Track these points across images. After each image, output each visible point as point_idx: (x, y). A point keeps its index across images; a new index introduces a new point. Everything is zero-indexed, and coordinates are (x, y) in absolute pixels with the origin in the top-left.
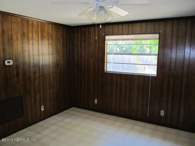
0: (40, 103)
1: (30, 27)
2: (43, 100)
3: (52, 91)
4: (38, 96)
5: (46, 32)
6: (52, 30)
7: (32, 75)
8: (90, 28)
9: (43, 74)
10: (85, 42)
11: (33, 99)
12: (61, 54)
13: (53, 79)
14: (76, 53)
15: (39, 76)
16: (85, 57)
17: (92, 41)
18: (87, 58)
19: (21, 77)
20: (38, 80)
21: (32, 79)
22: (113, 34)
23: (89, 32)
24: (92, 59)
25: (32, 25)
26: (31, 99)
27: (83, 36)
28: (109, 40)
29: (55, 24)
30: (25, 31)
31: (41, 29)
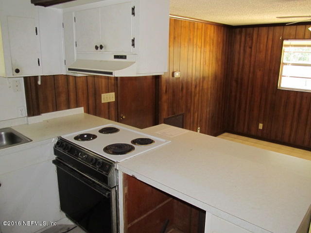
0: (197, 125)
1: (196, 30)
2: (200, 121)
3: (208, 110)
4: (197, 114)
5: (208, 36)
6: (214, 32)
7: (193, 89)
8: (260, 28)
9: (202, 89)
10: (251, 48)
11: (192, 118)
12: (220, 63)
13: (211, 95)
14: (236, 62)
15: (199, 91)
16: (250, 67)
17: (262, 46)
18: (252, 69)
19: (184, 91)
20: (197, 95)
21: (193, 94)
22: (295, 38)
23: (258, 34)
24: (260, 70)
25: (198, 29)
26: (190, 119)
27: (248, 39)
28: (288, 46)
29: (211, 24)
30: (191, 37)
31: (205, 33)
